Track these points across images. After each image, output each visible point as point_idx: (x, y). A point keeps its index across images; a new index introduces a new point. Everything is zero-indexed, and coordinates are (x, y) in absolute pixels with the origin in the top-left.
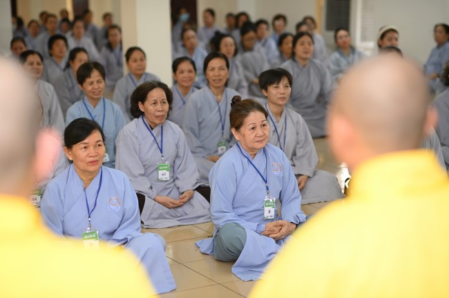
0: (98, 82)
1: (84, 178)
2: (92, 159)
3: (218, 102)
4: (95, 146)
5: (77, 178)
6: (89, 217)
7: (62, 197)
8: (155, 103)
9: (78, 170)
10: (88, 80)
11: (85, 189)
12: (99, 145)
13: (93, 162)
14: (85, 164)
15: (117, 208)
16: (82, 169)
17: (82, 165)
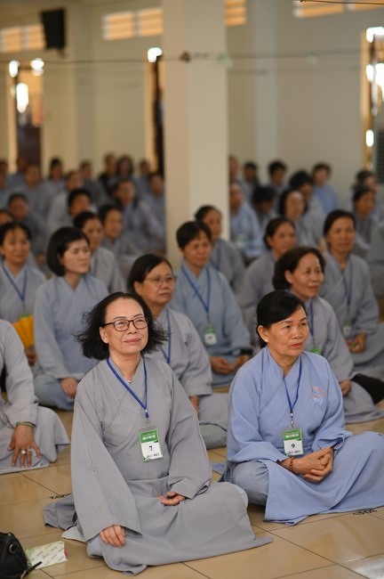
0: (205, 245)
1: (282, 364)
2: (296, 341)
3: (342, 271)
4: (299, 325)
5: (273, 364)
6: (291, 412)
7: (259, 389)
8: (309, 272)
9: (274, 354)
10: (194, 243)
11: (284, 377)
12: (304, 324)
13: (296, 345)
14: (286, 347)
15: (320, 400)
16: (282, 353)
17: (282, 349)
